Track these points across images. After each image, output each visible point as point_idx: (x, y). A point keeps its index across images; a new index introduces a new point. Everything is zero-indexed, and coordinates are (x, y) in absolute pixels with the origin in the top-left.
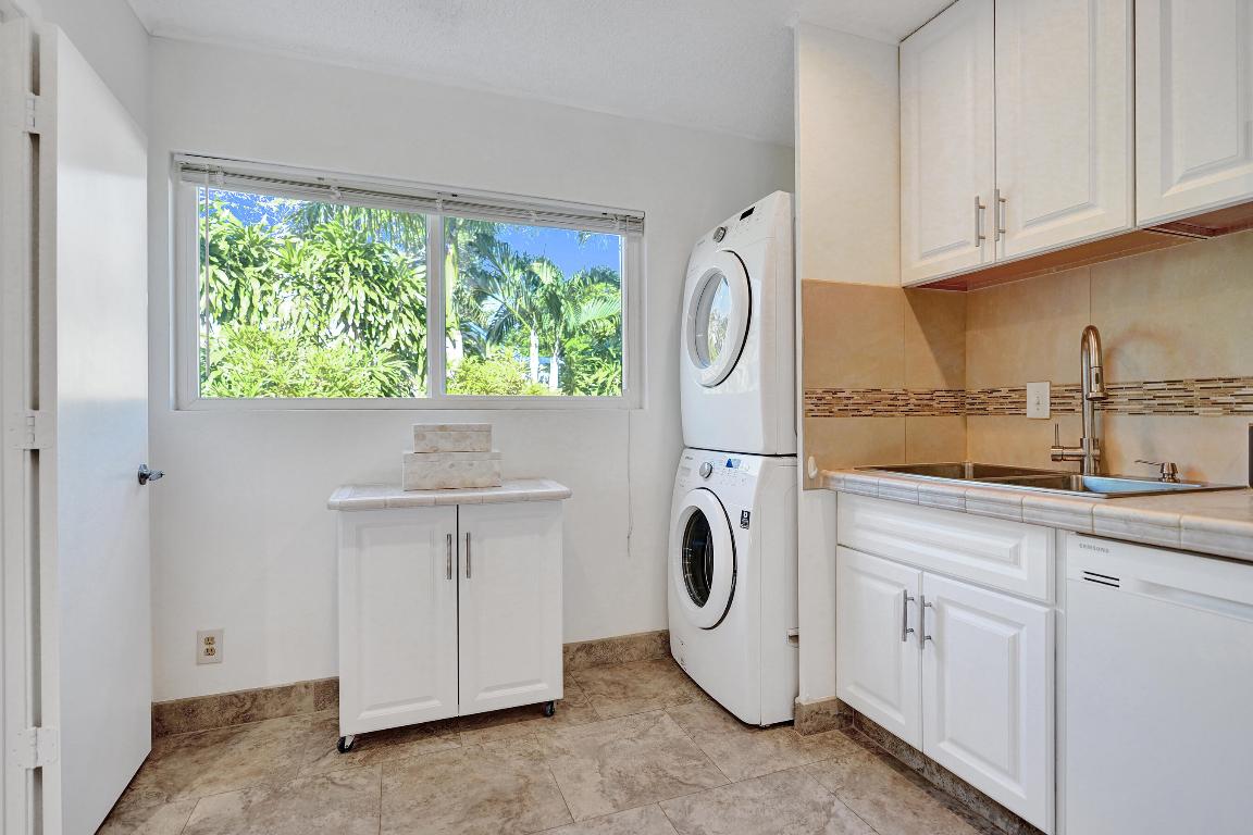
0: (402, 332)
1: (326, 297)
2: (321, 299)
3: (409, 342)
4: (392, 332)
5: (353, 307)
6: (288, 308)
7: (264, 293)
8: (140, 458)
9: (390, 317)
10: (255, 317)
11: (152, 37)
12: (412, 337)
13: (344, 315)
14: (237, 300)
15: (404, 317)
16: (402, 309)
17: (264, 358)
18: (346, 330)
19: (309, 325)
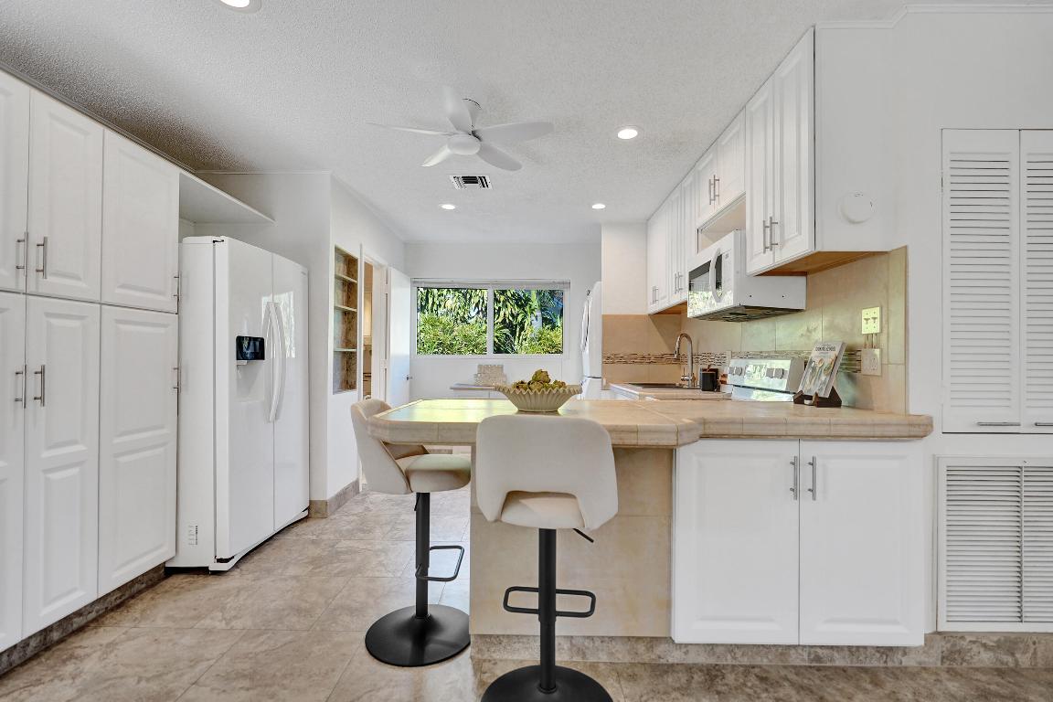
0: (507, 313)
1: (468, 296)
2: (465, 298)
3: (511, 318)
4: (502, 313)
5: (481, 301)
6: (450, 303)
7: (439, 296)
8: (407, 373)
9: (500, 305)
10: (435, 308)
11: (406, 245)
12: (512, 315)
13: (477, 305)
14: (427, 299)
15: (509, 304)
16: (507, 299)
17: (438, 331)
18: (478, 313)
19: (460, 311)
